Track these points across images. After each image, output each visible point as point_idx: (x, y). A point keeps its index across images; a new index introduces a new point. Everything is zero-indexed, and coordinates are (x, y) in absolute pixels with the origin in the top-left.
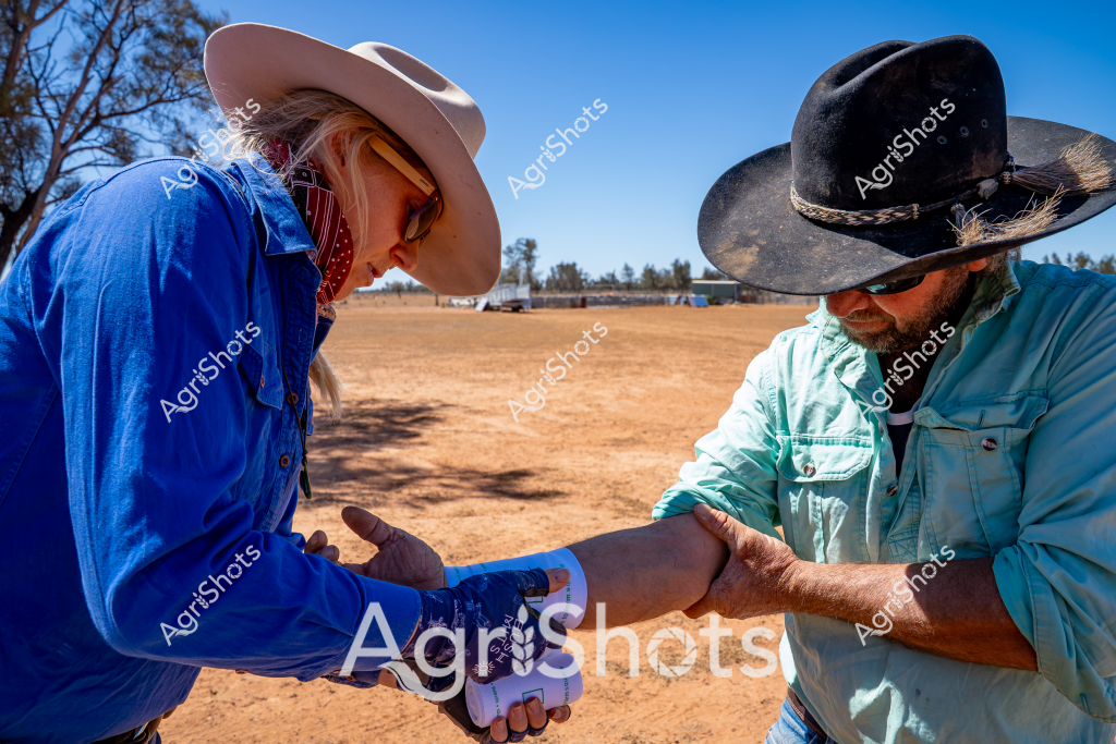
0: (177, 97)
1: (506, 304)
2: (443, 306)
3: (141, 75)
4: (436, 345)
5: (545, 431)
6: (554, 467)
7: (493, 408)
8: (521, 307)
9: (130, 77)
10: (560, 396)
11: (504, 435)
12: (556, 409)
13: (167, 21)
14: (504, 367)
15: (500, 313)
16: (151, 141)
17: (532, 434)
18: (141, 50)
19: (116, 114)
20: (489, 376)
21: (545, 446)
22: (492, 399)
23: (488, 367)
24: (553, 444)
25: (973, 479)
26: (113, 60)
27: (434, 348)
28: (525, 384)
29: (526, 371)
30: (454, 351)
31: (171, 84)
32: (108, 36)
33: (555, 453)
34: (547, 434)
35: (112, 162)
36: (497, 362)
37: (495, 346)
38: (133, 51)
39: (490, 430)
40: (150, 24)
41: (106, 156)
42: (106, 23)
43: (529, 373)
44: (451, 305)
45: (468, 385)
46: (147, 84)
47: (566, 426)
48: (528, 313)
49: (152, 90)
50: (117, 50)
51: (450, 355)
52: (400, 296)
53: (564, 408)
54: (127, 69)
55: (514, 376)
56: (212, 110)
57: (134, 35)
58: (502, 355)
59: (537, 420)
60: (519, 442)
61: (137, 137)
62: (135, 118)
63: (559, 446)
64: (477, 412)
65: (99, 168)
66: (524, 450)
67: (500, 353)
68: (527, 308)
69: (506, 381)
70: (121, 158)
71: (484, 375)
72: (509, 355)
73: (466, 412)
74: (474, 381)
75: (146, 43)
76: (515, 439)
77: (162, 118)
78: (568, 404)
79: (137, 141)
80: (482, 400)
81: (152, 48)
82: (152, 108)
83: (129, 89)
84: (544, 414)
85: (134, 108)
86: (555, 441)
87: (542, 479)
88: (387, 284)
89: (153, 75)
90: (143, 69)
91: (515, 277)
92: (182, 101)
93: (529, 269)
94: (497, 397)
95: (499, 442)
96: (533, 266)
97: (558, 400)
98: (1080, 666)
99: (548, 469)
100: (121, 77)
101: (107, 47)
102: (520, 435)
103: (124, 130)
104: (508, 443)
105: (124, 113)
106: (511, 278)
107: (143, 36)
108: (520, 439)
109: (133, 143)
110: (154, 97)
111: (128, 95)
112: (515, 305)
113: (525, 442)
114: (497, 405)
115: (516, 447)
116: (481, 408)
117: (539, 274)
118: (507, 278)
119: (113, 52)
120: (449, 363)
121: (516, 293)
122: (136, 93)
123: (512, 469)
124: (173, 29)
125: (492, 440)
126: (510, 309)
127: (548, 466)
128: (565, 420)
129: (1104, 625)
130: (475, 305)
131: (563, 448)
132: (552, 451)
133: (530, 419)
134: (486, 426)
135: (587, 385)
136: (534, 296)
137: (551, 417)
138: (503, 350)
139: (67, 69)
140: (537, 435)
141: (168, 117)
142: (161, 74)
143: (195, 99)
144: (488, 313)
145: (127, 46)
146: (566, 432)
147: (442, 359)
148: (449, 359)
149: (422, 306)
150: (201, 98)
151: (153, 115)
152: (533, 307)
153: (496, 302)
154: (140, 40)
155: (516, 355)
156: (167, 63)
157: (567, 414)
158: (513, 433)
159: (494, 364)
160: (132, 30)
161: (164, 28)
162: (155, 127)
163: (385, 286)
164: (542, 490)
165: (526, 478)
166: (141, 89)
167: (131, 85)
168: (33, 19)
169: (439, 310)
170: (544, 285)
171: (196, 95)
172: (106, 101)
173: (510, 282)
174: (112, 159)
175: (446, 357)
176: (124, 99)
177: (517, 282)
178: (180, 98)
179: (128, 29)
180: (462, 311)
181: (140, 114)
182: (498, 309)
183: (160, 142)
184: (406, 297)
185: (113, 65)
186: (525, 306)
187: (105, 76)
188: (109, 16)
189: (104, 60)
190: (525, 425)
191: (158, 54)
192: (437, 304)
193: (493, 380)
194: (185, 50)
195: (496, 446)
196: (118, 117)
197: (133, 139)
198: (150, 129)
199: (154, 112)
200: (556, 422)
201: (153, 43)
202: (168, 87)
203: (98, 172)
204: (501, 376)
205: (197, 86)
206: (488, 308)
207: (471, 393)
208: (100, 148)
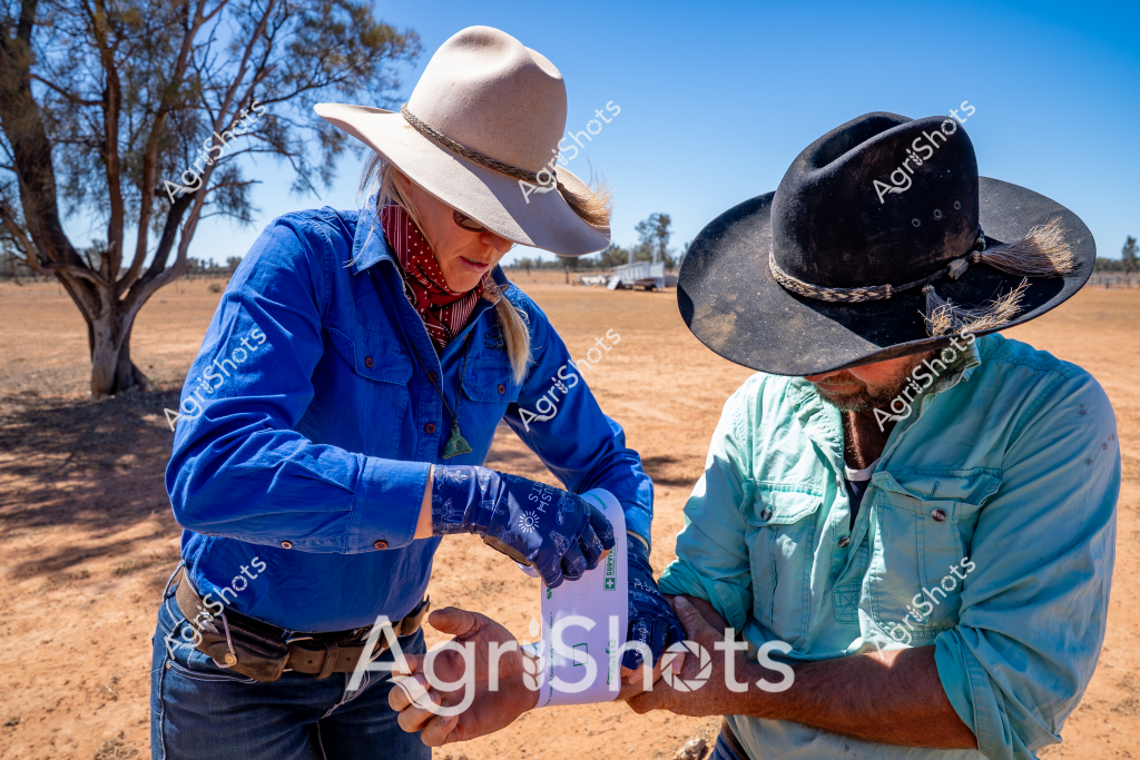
0: (325, 82)
1: (639, 283)
2: (574, 284)
3: (291, 61)
4: (569, 325)
5: (685, 417)
6: (695, 454)
7: (632, 392)
8: (654, 286)
9: (282, 65)
10: (699, 381)
11: (644, 420)
12: (696, 395)
13: (316, 9)
14: (640, 349)
15: (632, 292)
16: (300, 126)
17: (671, 419)
18: (292, 38)
19: (269, 101)
20: (625, 359)
21: (685, 433)
22: (629, 382)
23: (623, 350)
24: (693, 430)
25: (920, 546)
26: (267, 49)
27: (567, 329)
28: (662, 367)
29: (663, 355)
30: (588, 333)
31: (319, 70)
32: (262, 28)
33: (696, 440)
34: (687, 421)
35: (266, 148)
36: (633, 344)
37: (629, 328)
38: (285, 39)
39: (630, 414)
40: (302, 13)
41: (259, 142)
42: (261, 14)
43: (666, 357)
44: (582, 283)
45: (605, 368)
46: (297, 71)
47: (706, 412)
48: (661, 292)
49: (302, 76)
50: (270, 40)
51: (585, 336)
52: (529, 273)
53: (704, 394)
54: (279, 57)
55: (651, 359)
56: (359, 93)
57: (286, 24)
58: (637, 337)
59: (676, 405)
60: (659, 428)
61: (288, 123)
62: (285, 104)
63: (699, 433)
64: (616, 396)
65: (253, 154)
66: (665, 436)
67: (635, 334)
68: (661, 287)
69: (643, 364)
70: (274, 144)
71: (620, 358)
72: (644, 337)
73: (604, 396)
74: (610, 364)
75: (297, 31)
76: (655, 424)
78: (707, 390)
79: (288, 127)
80: (620, 384)
81: (301, 36)
82: (301, 94)
83: (280, 77)
84: (683, 400)
85: (285, 95)
86: (696, 428)
87: (684, 466)
88: (516, 260)
89: (303, 61)
90: (294, 56)
91: (648, 254)
92: (329, 86)
93: (663, 246)
94: (635, 381)
95: (639, 427)
96: (667, 242)
97: (697, 385)
98: (1016, 749)
99: (691, 457)
100: (275, 66)
101: (261, 37)
102: (660, 421)
103: (276, 117)
104: (648, 428)
105: (276, 100)
106: (644, 255)
107: (294, 25)
108: (660, 424)
109: (284, 129)
110: (304, 83)
111: (279, 82)
112: (648, 284)
113: (666, 428)
114: (636, 389)
115: (656, 433)
116: (620, 392)
117: (673, 251)
118: (640, 255)
119: (267, 41)
120: (584, 345)
121: (649, 271)
122: (287, 79)
123: (654, 455)
124: (321, 16)
125: (633, 425)
126: (643, 288)
127: (690, 453)
128: (704, 406)
130: (607, 283)
131: (703, 435)
132: (693, 437)
133: (669, 404)
134: (625, 410)
135: (726, 371)
136: (668, 273)
137: (690, 402)
138: (638, 331)
139: (228, 61)
140: (677, 421)
142: (310, 60)
143: (341, 84)
144: (620, 292)
145: (280, 35)
146: (706, 419)
147: (577, 341)
148: (584, 340)
149: (552, 283)
150: (347, 83)
151: (302, 101)
152: (667, 286)
153: (628, 281)
154: (291, 29)
155: (652, 337)
156: (315, 49)
157: (706, 400)
158: (653, 419)
159: (630, 347)
160: (284, 19)
161: (312, 14)
162: (304, 112)
163: (513, 263)
164: (685, 477)
165: (669, 465)
166: (292, 76)
167: (282, 72)
168: (202, 17)
169: (569, 288)
170: (677, 262)
171: (341, 79)
172: (260, 88)
173: (643, 260)
174: (266, 145)
175: (580, 338)
176: (275, 87)
177: (650, 259)
178: (327, 84)
179: (281, 17)
180: (593, 289)
181: (291, 100)
182: (631, 288)
183: (308, 126)
184: (534, 274)
185: (267, 54)
186: (658, 285)
187: (259, 65)
188: (263, 6)
189: (258, 50)
190: (664, 410)
191: (307, 41)
192: (567, 282)
193: (630, 363)
194: (333, 36)
195: (637, 431)
196: (270, 104)
197: (285, 125)
198: (301, 115)
199: (303, 98)
200: (696, 408)
201: (303, 31)
202: (316, 73)
203: (252, 157)
204: (638, 359)
205: (342, 70)
206: (620, 286)
207: (608, 376)
208: (253, 134)
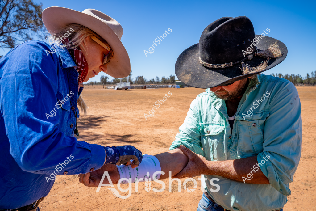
0: (27, 27)
2: (105, 88)
3: (16, 21)
4: (104, 99)
5: (135, 123)
6: (138, 133)
7: (121, 117)
8: (127, 89)
9: (12, 21)
10: (139, 113)
11: (124, 125)
12: (138, 117)
13: (23, 5)
14: (123, 105)
15: (121, 90)
16: (19, 40)
17: (132, 124)
18: (16, 13)
19: (8, 32)
20: (119, 108)
21: (135, 128)
22: (120, 114)
23: (118, 106)
24: (138, 127)
25: (251, 134)
26: (7, 16)
27: (103, 100)
28: (129, 110)
29: (129, 107)
30: (109, 101)
31: (25, 24)
32: (5, 9)
33: (138, 130)
34: (136, 124)
36: (121, 104)
37: (120, 100)
38: (13, 13)
39: (120, 123)
40: (18, 6)
41: (5, 44)
42: (4, 5)
43: (130, 107)
44: (108, 88)
45: (113, 111)
46: (17, 24)
47: (141, 122)
48: (129, 90)
49: (19, 25)
50: (8, 13)
51: (108, 102)
52: (93, 86)
53: (141, 117)
54: (11, 19)
55: (126, 108)
56: (38, 32)
57: (13, 9)
58: (122, 102)
59: (133, 120)
61: (15, 39)
62: (14, 33)
63: (139, 128)
64: (116, 118)
65: (3, 48)
66: (130, 129)
67: (122, 101)
68: (129, 89)
69: (124, 109)
70: (10, 45)
71: (118, 108)
72: (124, 102)
73: (113, 118)
74: (115, 110)
75: (17, 11)
76: (127, 126)
77: (22, 34)
78: (141, 116)
79: (15, 40)
80: (117, 115)
81: (19, 13)
82: (19, 30)
83: (12, 25)
84: (135, 119)
85: (14, 30)
86: (138, 126)
87: (135, 137)
88: (89, 82)
89: (20, 21)
90: (16, 19)
91: (126, 80)
92: (28, 29)
93: (130, 78)
94: (122, 114)
95: (122, 127)
96: (131, 77)
97: (139, 115)
98: (280, 183)
99: (137, 134)
100: (10, 21)
101: (5, 12)
102: (128, 125)
103: (11, 37)
104: (125, 127)
105: (11, 32)
106: (125, 80)
107: (16, 9)
108: (128, 126)
109: (14, 41)
110: (20, 27)
111: (12, 26)
112: (126, 88)
113: (130, 127)
114: (122, 116)
115: (127, 128)
116: (117, 117)
117: (133, 79)
118: (123, 80)
119: (7, 14)
120: (108, 104)
121: (126, 85)
122: (14, 26)
123: (125, 134)
124: (25, 8)
125: (121, 126)
126: (124, 89)
127: (137, 133)
128: (141, 120)
129: (285, 172)
130: (114, 88)
131: (141, 128)
132: (138, 129)
133: (131, 120)
134: (119, 122)
135: (147, 110)
136: (131, 85)
137: (137, 119)
138: (123, 101)
140: (133, 125)
141: (24, 33)
142: (22, 21)
144: (118, 90)
145: (11, 12)
146: (141, 124)
147: (105, 104)
148: (108, 103)
149: (99, 88)
150: (34, 28)
151: (20, 33)
152: (131, 89)
153: (120, 87)
154: (15, 10)
155: (126, 102)
156: (24, 17)
157: (141, 118)
158: (126, 124)
159: (120, 105)
160: (13, 7)
161: (22, 7)
162: (20, 36)
163: (88, 83)
164: (135, 140)
165: (131, 137)
166: (16, 25)
167: (13, 24)
170: (134, 82)
172: (5, 28)
173: (124, 81)
174: (7, 45)
175: (107, 103)
176: (10, 28)
177: (126, 81)
178: (28, 28)
179: (12, 7)
180: (111, 90)
181: (16, 32)
182: (121, 89)
184: (94, 86)
185: (7, 18)
186: (129, 88)
187: (4, 21)
188: (5, 2)
190: (130, 122)
191: (21, 15)
192: (103, 88)
193: (120, 109)
194: (29, 14)
195: (122, 128)
196: (9, 33)
197: (14, 39)
198: (19, 37)
199: (20, 32)
200: (139, 121)
201: (19, 11)
202: (24, 25)
203: (3, 49)
204: (122, 108)
205: (33, 24)
206: (118, 89)
207: (114, 113)
208: (3, 42)
